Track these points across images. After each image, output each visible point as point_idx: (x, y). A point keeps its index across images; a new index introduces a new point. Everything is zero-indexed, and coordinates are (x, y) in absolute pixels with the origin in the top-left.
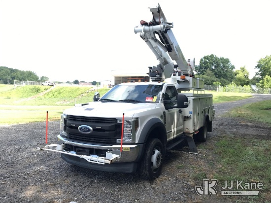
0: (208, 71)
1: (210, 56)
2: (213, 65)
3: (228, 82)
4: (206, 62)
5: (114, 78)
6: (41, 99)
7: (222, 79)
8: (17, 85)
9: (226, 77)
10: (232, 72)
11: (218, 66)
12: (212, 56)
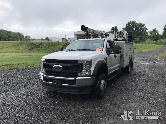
0: (131, 31)
1: (133, 22)
2: (134, 28)
3: (144, 38)
4: (129, 26)
5: (76, 36)
6: (38, 50)
7: (141, 36)
8: (21, 42)
9: (142, 35)
10: (145, 32)
11: (137, 28)
12: (134, 22)
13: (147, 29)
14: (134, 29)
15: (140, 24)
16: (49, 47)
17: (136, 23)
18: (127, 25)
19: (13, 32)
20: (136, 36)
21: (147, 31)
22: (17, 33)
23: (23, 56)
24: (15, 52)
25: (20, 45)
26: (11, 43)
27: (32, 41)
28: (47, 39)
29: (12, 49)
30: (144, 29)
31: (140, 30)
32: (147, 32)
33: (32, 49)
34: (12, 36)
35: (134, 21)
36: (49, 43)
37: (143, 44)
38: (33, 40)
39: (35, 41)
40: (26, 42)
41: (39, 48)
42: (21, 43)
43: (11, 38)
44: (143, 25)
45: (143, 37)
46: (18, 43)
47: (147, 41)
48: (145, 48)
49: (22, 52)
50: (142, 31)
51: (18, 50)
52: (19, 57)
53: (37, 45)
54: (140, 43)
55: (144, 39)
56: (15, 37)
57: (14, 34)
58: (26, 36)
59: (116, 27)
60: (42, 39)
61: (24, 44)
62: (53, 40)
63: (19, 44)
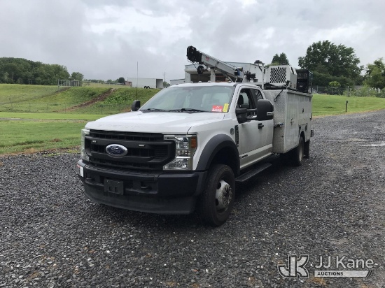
0: (320, 65)
1: (324, 44)
2: (326, 57)
3: (351, 81)
4: (316, 52)
5: (189, 75)
6: (101, 106)
7: (342, 77)
8: (61, 87)
9: (346, 74)
10: (354, 67)
11: (334, 59)
12: (327, 43)
13: (357, 61)
14: (327, 60)
15: (342, 47)
16: (126, 99)
17: (333, 47)
18: (309, 49)
19: (44, 65)
20: (331, 77)
21: (359, 65)
22: (53, 66)
23: (66, 121)
24: (47, 110)
25: (60, 94)
26: (39, 88)
27: (87, 87)
28: (121, 81)
29: (41, 104)
30: (350, 61)
31: (340, 63)
32: (357, 69)
33: (88, 104)
34: (42, 74)
35: (327, 41)
36: (127, 91)
37: (349, 96)
38: (89, 82)
39: (93, 86)
40: (73, 88)
41: (102, 103)
42: (62, 90)
43: (39, 79)
44: (350, 51)
45: (349, 80)
46: (55, 91)
47: (359, 89)
48: (356, 107)
49: (64, 111)
50: (347, 66)
51: (56, 105)
52: (56, 122)
53: (99, 96)
54: (342, 94)
55: (351, 84)
56: (48, 76)
57: (47, 67)
58: (74, 75)
59: (283, 56)
60: (109, 82)
61: (68, 92)
62: (134, 85)
63: (57, 92)
